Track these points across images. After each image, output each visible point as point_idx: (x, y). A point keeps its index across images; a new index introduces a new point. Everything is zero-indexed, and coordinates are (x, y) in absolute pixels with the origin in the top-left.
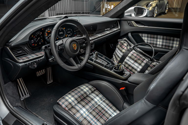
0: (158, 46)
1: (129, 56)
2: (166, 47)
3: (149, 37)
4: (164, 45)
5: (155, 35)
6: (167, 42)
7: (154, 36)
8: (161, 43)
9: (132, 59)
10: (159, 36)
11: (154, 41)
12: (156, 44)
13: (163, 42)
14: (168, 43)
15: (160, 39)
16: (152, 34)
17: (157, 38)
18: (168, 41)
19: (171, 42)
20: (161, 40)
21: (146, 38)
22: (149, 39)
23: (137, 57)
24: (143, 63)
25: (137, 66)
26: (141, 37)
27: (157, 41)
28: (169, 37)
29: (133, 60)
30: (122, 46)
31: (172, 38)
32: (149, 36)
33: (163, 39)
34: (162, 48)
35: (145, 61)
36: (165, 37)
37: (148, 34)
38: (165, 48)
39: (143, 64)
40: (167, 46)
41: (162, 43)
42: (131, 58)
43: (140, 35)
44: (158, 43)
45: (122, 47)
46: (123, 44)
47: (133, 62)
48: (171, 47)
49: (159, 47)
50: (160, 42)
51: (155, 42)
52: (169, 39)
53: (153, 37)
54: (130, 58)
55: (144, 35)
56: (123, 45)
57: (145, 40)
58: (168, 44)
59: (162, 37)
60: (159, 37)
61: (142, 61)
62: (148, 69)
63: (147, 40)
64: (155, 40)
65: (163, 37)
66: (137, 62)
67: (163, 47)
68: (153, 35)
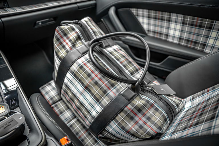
0: (170, 40)
1: (73, 70)
2: (190, 43)
3: (151, 18)
4: (185, 40)
5: (164, 13)
6: (193, 32)
7: (162, 14)
8: (177, 34)
9: (80, 80)
10: (175, 14)
11: (161, 27)
12: (167, 35)
13: (182, 31)
14: (194, 34)
15: (176, 22)
16: (159, 11)
17: (169, 21)
18: (195, 30)
19: (204, 32)
20: (179, 27)
21: (146, 20)
22: (152, 21)
23: (93, 75)
24: (107, 98)
25: (90, 104)
26: (135, 16)
27: (168, 28)
28: (200, 19)
29: (83, 84)
30: (62, 40)
31: (207, 22)
32: (152, 13)
33: (184, 23)
34: (179, 45)
35: (114, 90)
36: (189, 19)
37: (149, 10)
38: (186, 47)
39: (105, 101)
40: (192, 42)
41: (181, 34)
42: (77, 78)
43: (134, 11)
44: (171, 32)
45: (61, 43)
46: (65, 35)
47: (80, 88)
48: (201, 44)
49: (172, 44)
50: (175, 30)
51: (164, 31)
52: (198, 24)
53: (160, 18)
54: (75, 75)
55: (140, 11)
56: (65, 38)
57: (143, 23)
58: (195, 36)
59: (180, 18)
60: (174, 17)
61: (105, 92)
62: (117, 118)
63: (149, 24)
64: (165, 24)
65: (184, 18)
66: (90, 91)
67: (181, 43)
68: (160, 13)
